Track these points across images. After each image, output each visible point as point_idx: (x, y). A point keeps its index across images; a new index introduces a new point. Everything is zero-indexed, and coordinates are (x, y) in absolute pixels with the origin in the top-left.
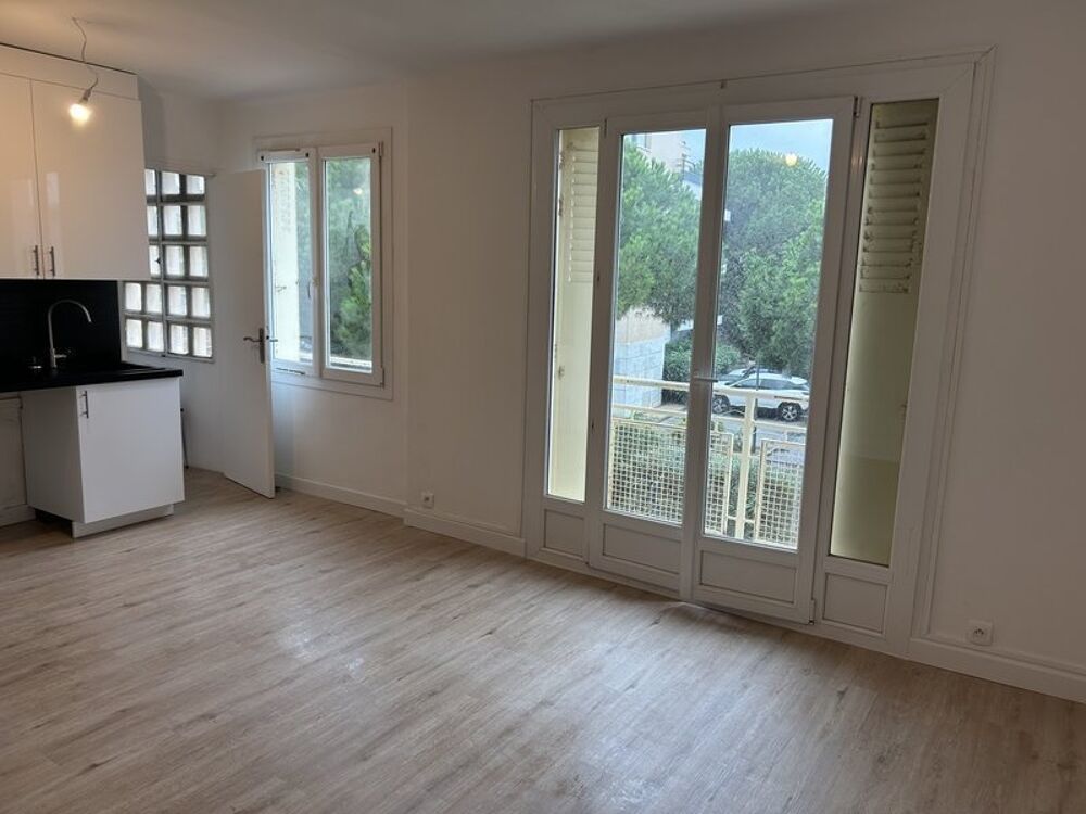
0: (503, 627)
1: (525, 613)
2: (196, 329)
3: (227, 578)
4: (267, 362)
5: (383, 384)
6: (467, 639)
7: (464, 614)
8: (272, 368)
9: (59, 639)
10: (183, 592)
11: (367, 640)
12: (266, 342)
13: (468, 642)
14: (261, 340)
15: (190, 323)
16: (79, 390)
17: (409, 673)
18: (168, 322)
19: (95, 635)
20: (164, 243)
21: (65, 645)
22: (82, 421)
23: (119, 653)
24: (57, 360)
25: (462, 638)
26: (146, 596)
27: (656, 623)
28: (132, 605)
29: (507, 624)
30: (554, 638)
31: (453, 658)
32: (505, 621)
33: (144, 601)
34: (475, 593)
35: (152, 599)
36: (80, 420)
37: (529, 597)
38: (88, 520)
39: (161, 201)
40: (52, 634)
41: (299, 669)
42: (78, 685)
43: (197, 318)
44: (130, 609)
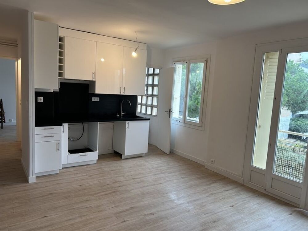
0: (236, 205)
1: (243, 202)
2: (153, 108)
3: (157, 175)
4: (171, 118)
5: (202, 126)
6: (225, 207)
7: (224, 199)
8: (172, 119)
9: (118, 185)
10: (147, 177)
11: (195, 201)
12: (171, 112)
13: (225, 208)
14: (170, 112)
15: (152, 106)
16: (127, 122)
17: (207, 214)
18: (147, 106)
19: (126, 185)
20: (148, 86)
21: (119, 187)
22: (127, 129)
23: (132, 191)
24: (123, 114)
25: (223, 206)
26: (137, 177)
27: (291, 214)
28: (135, 179)
29: (238, 205)
30: (254, 212)
31: (220, 212)
32: (237, 203)
33: (137, 178)
34: (227, 192)
35: (139, 178)
36: (126, 130)
37: (245, 197)
38: (126, 155)
39: (148, 75)
40: (116, 183)
41: (176, 206)
42: (122, 198)
43: (154, 105)
44: (134, 180)
